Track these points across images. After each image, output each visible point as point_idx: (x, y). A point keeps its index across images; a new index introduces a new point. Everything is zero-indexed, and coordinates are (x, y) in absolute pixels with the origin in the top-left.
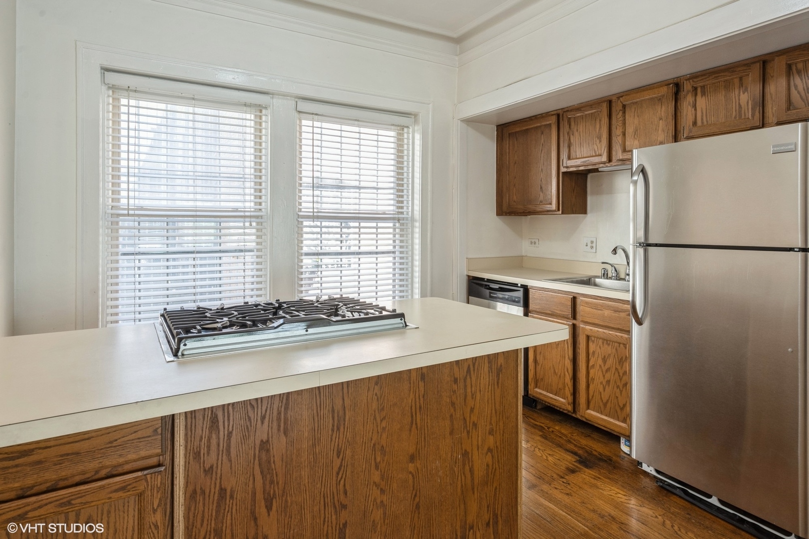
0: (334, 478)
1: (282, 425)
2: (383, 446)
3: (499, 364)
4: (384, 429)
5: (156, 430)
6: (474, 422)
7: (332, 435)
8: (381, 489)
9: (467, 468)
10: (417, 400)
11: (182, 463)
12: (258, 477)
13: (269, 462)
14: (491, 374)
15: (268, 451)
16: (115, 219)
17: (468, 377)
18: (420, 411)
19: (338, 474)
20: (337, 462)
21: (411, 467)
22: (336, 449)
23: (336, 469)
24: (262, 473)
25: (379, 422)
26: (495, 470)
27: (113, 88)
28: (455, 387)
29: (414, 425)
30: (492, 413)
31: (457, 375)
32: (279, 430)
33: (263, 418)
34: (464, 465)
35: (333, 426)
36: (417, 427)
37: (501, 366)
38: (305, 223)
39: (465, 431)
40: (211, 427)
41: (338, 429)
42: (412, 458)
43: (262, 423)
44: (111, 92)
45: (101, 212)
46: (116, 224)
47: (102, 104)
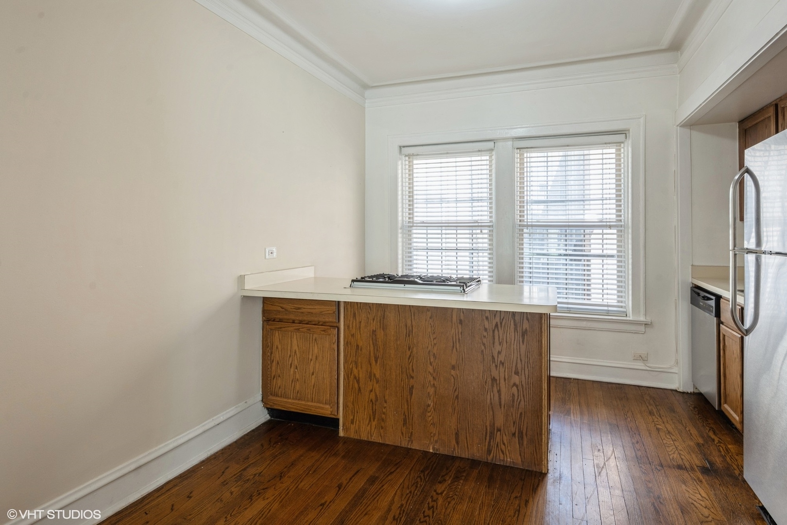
0: (407, 361)
1: (382, 325)
2: (434, 354)
3: (524, 328)
4: (435, 344)
5: (334, 312)
6: (501, 361)
7: (406, 338)
8: (434, 377)
9: (495, 389)
10: (457, 334)
11: (343, 328)
12: (372, 346)
13: (376, 341)
14: (516, 332)
15: (376, 335)
16: (409, 229)
17: (496, 329)
18: (459, 342)
19: (409, 359)
20: (408, 353)
21: (453, 372)
22: (408, 346)
23: (408, 356)
24: (373, 344)
25: (432, 340)
26: (521, 400)
28: (485, 334)
29: (455, 349)
30: (517, 361)
31: (487, 326)
32: (380, 327)
33: (374, 319)
34: (493, 386)
35: (406, 333)
36: (457, 351)
37: (526, 330)
38: (525, 230)
39: (494, 365)
40: (353, 317)
41: (409, 336)
42: (453, 367)
43: (373, 322)
44: (407, 158)
45: (400, 225)
46: (410, 231)
47: (401, 166)
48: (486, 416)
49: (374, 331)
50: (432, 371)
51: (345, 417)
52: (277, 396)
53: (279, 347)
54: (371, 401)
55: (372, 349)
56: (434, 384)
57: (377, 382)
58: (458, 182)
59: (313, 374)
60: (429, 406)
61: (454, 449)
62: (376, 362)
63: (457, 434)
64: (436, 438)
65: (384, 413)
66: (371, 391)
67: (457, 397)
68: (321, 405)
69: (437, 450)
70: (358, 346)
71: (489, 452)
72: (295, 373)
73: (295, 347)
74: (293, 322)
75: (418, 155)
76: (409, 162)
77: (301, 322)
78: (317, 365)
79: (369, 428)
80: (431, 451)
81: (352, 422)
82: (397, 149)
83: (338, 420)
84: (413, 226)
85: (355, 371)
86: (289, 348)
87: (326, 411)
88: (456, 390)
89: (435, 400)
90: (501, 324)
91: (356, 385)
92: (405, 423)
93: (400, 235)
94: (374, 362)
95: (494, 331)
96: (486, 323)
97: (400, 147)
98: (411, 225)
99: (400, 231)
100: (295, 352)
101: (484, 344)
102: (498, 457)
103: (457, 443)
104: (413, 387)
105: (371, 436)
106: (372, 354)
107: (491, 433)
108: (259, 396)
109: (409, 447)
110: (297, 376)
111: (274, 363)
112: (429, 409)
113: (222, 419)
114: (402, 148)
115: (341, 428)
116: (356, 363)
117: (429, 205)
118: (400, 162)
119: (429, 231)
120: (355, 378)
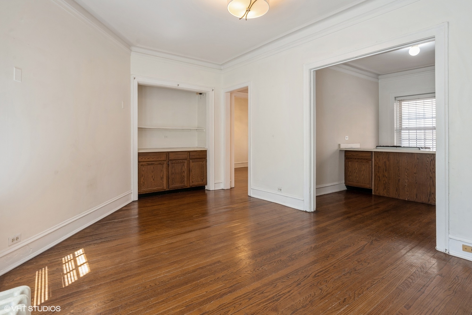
2: (408, 169)
4: (408, 166)
5: (370, 156)
7: (397, 164)
9: (431, 180)
10: (416, 163)
11: (374, 161)
13: (386, 165)
18: (417, 165)
20: (398, 169)
21: (415, 175)
22: (398, 166)
23: (398, 170)
25: (407, 164)
27: (399, 101)
29: (415, 167)
32: (387, 160)
33: (385, 158)
34: (430, 179)
35: (397, 162)
39: (431, 172)
40: (377, 157)
42: (415, 173)
44: (399, 102)
45: (395, 129)
46: (401, 131)
47: (396, 105)
48: (428, 189)
49: (385, 162)
50: (407, 174)
51: (374, 188)
52: (350, 182)
53: (351, 167)
54: (384, 184)
55: (384, 167)
56: (408, 179)
57: (386, 178)
58: (425, 110)
59: (363, 175)
60: (406, 185)
61: (415, 199)
62: (386, 171)
63: (416, 195)
64: (408, 196)
65: (389, 188)
66: (384, 181)
67: (416, 183)
68: (365, 185)
69: (409, 199)
70: (379, 166)
71: (429, 200)
72: (356, 175)
73: (356, 167)
74: (356, 159)
75: (404, 100)
76: (400, 103)
77: (358, 159)
78: (364, 172)
79: (383, 192)
80: (407, 200)
81: (377, 190)
82: (394, 99)
83: (372, 190)
84: (402, 130)
85: (378, 174)
86: (354, 167)
87: (368, 186)
88: (416, 181)
89: (408, 184)
90: (434, 159)
91: (378, 179)
92: (397, 191)
93: (395, 133)
94: (385, 172)
95: (431, 162)
96: (428, 159)
97: (395, 97)
98: (401, 129)
99: (395, 131)
100: (356, 168)
101: (427, 166)
102: (432, 202)
103: (417, 198)
104: (399, 179)
105: (384, 195)
106: (384, 169)
107: (430, 195)
108: (344, 182)
109: (398, 198)
110: (357, 176)
111: (349, 172)
112: (406, 187)
113: (335, 184)
114: (396, 98)
115: (373, 192)
116: (378, 172)
117: (410, 121)
118: (395, 104)
119: (410, 131)
120: (378, 176)
